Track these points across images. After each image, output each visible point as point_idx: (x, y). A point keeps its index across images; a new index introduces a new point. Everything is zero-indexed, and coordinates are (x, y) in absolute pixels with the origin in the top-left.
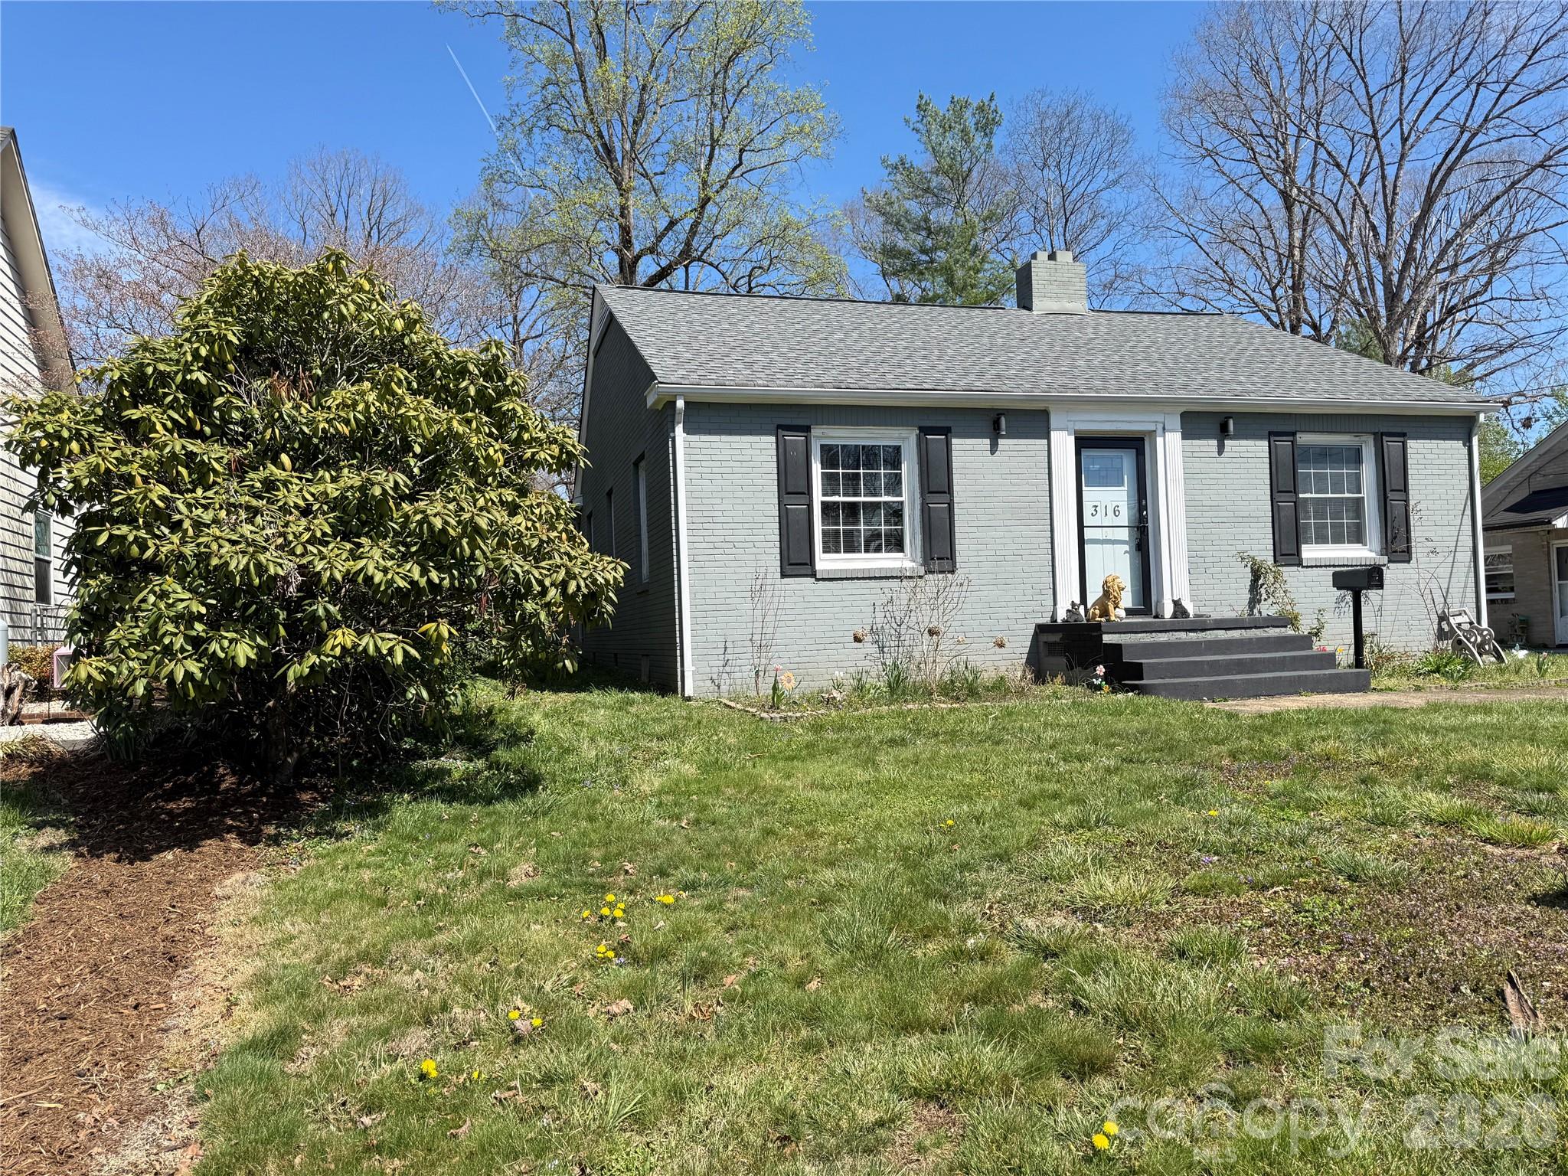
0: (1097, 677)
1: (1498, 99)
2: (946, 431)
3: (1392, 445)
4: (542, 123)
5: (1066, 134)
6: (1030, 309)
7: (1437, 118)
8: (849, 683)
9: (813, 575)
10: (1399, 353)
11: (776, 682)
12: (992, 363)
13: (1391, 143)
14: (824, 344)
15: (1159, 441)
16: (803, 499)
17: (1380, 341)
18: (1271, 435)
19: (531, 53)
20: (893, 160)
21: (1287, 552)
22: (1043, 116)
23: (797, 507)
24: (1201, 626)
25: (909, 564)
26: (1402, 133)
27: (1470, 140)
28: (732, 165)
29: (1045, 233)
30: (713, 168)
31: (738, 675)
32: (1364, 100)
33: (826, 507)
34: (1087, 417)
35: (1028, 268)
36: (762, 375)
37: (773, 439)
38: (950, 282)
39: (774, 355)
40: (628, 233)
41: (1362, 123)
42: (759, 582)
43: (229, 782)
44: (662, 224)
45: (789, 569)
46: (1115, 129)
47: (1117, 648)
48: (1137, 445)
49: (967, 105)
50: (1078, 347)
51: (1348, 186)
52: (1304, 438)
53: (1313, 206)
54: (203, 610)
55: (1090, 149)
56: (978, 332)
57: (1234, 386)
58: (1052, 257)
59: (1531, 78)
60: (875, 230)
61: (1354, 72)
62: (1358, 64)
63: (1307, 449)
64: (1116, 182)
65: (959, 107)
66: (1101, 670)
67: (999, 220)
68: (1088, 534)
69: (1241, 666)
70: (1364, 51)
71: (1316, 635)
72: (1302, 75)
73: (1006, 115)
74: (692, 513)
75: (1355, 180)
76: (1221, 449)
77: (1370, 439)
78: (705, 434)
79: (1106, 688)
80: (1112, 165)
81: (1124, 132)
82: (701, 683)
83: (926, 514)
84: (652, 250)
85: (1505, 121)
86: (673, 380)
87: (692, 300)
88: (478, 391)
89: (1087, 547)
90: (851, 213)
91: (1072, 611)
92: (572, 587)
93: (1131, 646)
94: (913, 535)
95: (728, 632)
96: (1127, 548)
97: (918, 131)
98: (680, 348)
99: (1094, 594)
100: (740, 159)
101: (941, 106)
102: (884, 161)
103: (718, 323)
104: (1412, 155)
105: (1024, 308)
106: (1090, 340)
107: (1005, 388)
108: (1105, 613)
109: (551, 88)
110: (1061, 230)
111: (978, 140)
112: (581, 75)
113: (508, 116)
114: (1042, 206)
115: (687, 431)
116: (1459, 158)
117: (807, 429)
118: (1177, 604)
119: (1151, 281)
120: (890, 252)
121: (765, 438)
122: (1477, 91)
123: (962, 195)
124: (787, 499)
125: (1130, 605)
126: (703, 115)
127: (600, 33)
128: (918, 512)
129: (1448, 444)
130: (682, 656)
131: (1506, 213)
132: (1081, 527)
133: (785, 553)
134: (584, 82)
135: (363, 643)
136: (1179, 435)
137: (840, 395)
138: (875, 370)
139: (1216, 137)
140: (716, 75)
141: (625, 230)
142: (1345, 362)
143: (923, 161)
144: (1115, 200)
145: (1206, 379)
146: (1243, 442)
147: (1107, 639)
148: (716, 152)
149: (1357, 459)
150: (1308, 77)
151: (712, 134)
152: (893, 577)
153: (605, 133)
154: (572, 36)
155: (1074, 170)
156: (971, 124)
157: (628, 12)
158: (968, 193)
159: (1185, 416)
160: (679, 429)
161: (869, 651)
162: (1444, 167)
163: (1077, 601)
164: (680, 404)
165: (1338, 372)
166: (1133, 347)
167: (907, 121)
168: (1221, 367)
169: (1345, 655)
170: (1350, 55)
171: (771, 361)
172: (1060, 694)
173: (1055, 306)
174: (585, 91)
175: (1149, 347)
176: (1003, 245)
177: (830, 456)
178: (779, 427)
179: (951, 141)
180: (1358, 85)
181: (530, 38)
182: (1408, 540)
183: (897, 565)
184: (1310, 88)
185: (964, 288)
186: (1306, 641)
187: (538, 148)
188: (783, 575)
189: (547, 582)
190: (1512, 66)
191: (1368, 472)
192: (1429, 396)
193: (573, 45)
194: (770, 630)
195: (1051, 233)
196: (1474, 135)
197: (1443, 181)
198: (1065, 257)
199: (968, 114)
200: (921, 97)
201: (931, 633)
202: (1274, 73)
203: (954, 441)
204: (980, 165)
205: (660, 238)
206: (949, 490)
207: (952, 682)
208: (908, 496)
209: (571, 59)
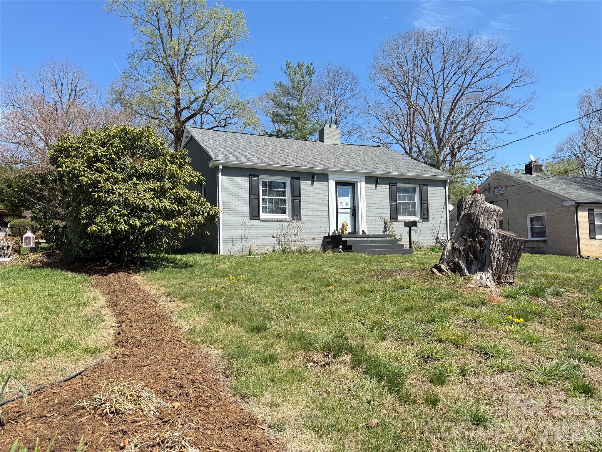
0: (340, 249)
1: (472, 79)
2: (299, 179)
3: (424, 188)
4: (146, 57)
5: (337, 78)
6: (323, 142)
7: (454, 83)
8: (271, 249)
9: (259, 219)
10: (442, 159)
11: (250, 248)
12: (312, 159)
13: (440, 91)
14: (261, 150)
15: (359, 184)
16: (257, 197)
17: (437, 155)
18: (390, 184)
19: (142, 31)
20: (277, 82)
21: (394, 217)
22: (329, 71)
23: (255, 199)
24: (369, 236)
25: (288, 217)
26: (444, 87)
27: (464, 92)
28: (219, 80)
29: (329, 112)
30: (212, 80)
31: (236, 249)
32: (432, 76)
33: (263, 199)
34: (339, 176)
35: (323, 130)
36: (245, 159)
37: (248, 178)
38: (296, 127)
39: (247, 153)
40: (179, 101)
41: (431, 83)
42: (244, 221)
43: (110, 264)
44: (192, 99)
45: (252, 218)
46: (353, 78)
47: (346, 241)
48: (353, 185)
49: (303, 65)
50: (337, 155)
51: (427, 103)
52: (399, 185)
53: (416, 110)
54: (127, 214)
55: (345, 84)
56: (307, 149)
57: (380, 169)
58: (330, 126)
59: (482, 73)
60: (270, 106)
61: (429, 66)
62: (430, 64)
63: (400, 188)
64: (353, 96)
65: (301, 66)
66: (341, 247)
67: (313, 107)
68: (339, 210)
69: (378, 247)
70: (432, 60)
71: (400, 240)
72: (414, 64)
73: (316, 70)
74: (223, 200)
75: (430, 101)
76: (376, 188)
77: (418, 186)
78: (227, 176)
79: (342, 252)
80: (352, 90)
81: (356, 79)
82: (225, 251)
83: (293, 202)
84: (188, 108)
85: (474, 86)
86: (219, 160)
87: (218, 133)
88: (180, 163)
89: (338, 214)
90: (261, 99)
91: (334, 233)
92: (211, 213)
93: (350, 241)
94: (289, 209)
95: (233, 236)
96: (350, 215)
97: (286, 73)
98: (218, 149)
99: (340, 226)
100: (222, 78)
101: (294, 65)
102: (274, 82)
103: (228, 142)
104: (446, 94)
105: (321, 141)
106: (341, 153)
107: (316, 167)
108: (343, 232)
109: (150, 45)
110: (335, 111)
111: (307, 78)
112: (162, 43)
113: (132, 54)
114: (328, 103)
115: (222, 175)
116: (461, 97)
117: (258, 176)
118: (363, 231)
119: (363, 131)
120: (275, 115)
121: (245, 178)
122: (465, 76)
123: (301, 97)
124: (252, 196)
125: (350, 231)
126: (208, 61)
127: (170, 27)
128: (290, 202)
129: (440, 188)
130: (219, 243)
131: (479, 114)
132: (337, 208)
133: (251, 213)
134: (163, 45)
135: (165, 223)
136: (364, 183)
137: (268, 166)
138: (278, 159)
139: (386, 84)
140: (214, 47)
141: (178, 101)
142: (413, 163)
143: (287, 84)
144: (352, 103)
145: (373, 167)
146: (382, 186)
147: (343, 239)
148: (213, 75)
149: (414, 191)
150: (415, 66)
151: (212, 68)
152: (283, 221)
153: (171, 64)
154: (159, 27)
155: (340, 91)
156: (304, 73)
157: (180, 21)
158: (303, 95)
159: (366, 177)
160: (220, 174)
161: (276, 243)
162: (456, 99)
163: (336, 230)
164: (221, 167)
165: (410, 166)
166: (353, 156)
167: (282, 69)
168: (377, 163)
169: (407, 245)
170: (427, 61)
171: (247, 155)
172: (329, 254)
173: (331, 142)
174: (163, 48)
175: (358, 156)
176: (315, 115)
177: (265, 184)
178: (250, 175)
179: (297, 78)
180: (430, 70)
181: (142, 26)
182: (428, 215)
183: (284, 217)
184: (416, 69)
185: (301, 129)
186: (397, 241)
187: (144, 67)
188: (250, 219)
189: (204, 211)
190: (476, 69)
191: (417, 195)
192: (434, 174)
193: (159, 31)
194: (246, 236)
195: (331, 112)
196: (465, 90)
197: (456, 104)
198: (334, 126)
199: (303, 68)
200: (287, 61)
201: (295, 235)
202: (405, 64)
203: (301, 181)
204: (307, 87)
205: (191, 104)
206: (300, 196)
207: (300, 250)
208: (288, 197)
209: (159, 35)
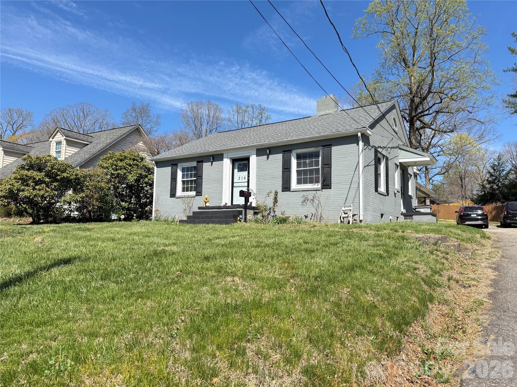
3: (328, 149)
9: (175, 197)
15: (251, 158)
16: (175, 180)
18: (284, 152)
21: (286, 187)
25: (194, 194)
33: (183, 181)
52: (298, 151)
63: (300, 154)
68: (235, 185)
74: (157, 185)
76: (268, 159)
77: (322, 148)
78: (160, 168)
83: (197, 182)
89: (234, 188)
96: (247, 188)
115: (157, 167)
117: (177, 165)
124: (172, 180)
129: (350, 145)
132: (233, 183)
133: (171, 192)
136: (255, 155)
146: (275, 155)
149: (318, 155)
152: (190, 197)
159: (258, 150)
178: (171, 165)
182: (331, 181)
188: (171, 197)
191: (321, 159)
203: (204, 164)
206: (202, 176)
